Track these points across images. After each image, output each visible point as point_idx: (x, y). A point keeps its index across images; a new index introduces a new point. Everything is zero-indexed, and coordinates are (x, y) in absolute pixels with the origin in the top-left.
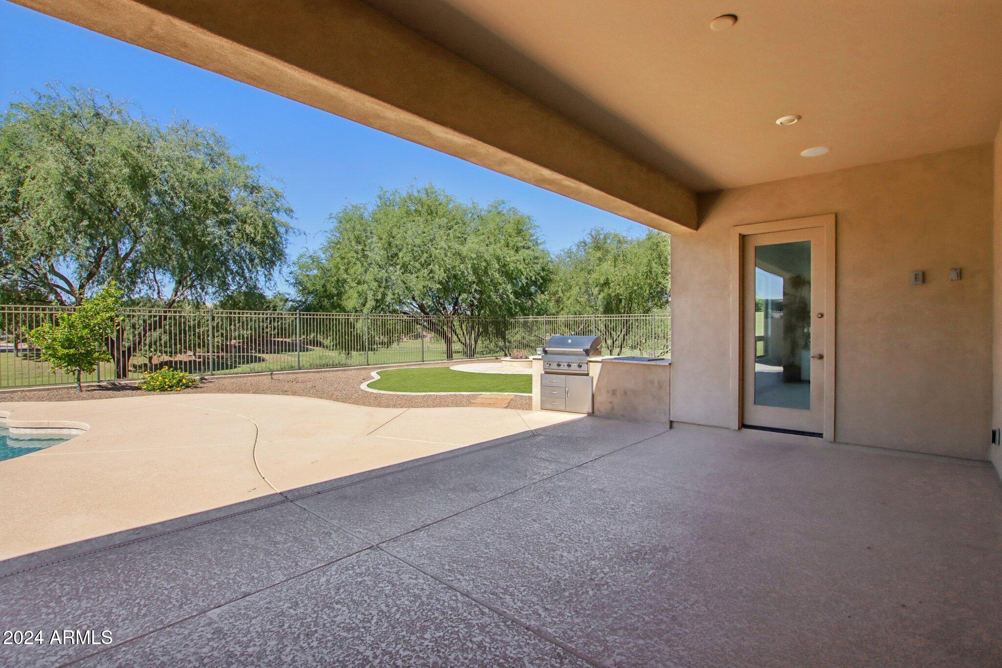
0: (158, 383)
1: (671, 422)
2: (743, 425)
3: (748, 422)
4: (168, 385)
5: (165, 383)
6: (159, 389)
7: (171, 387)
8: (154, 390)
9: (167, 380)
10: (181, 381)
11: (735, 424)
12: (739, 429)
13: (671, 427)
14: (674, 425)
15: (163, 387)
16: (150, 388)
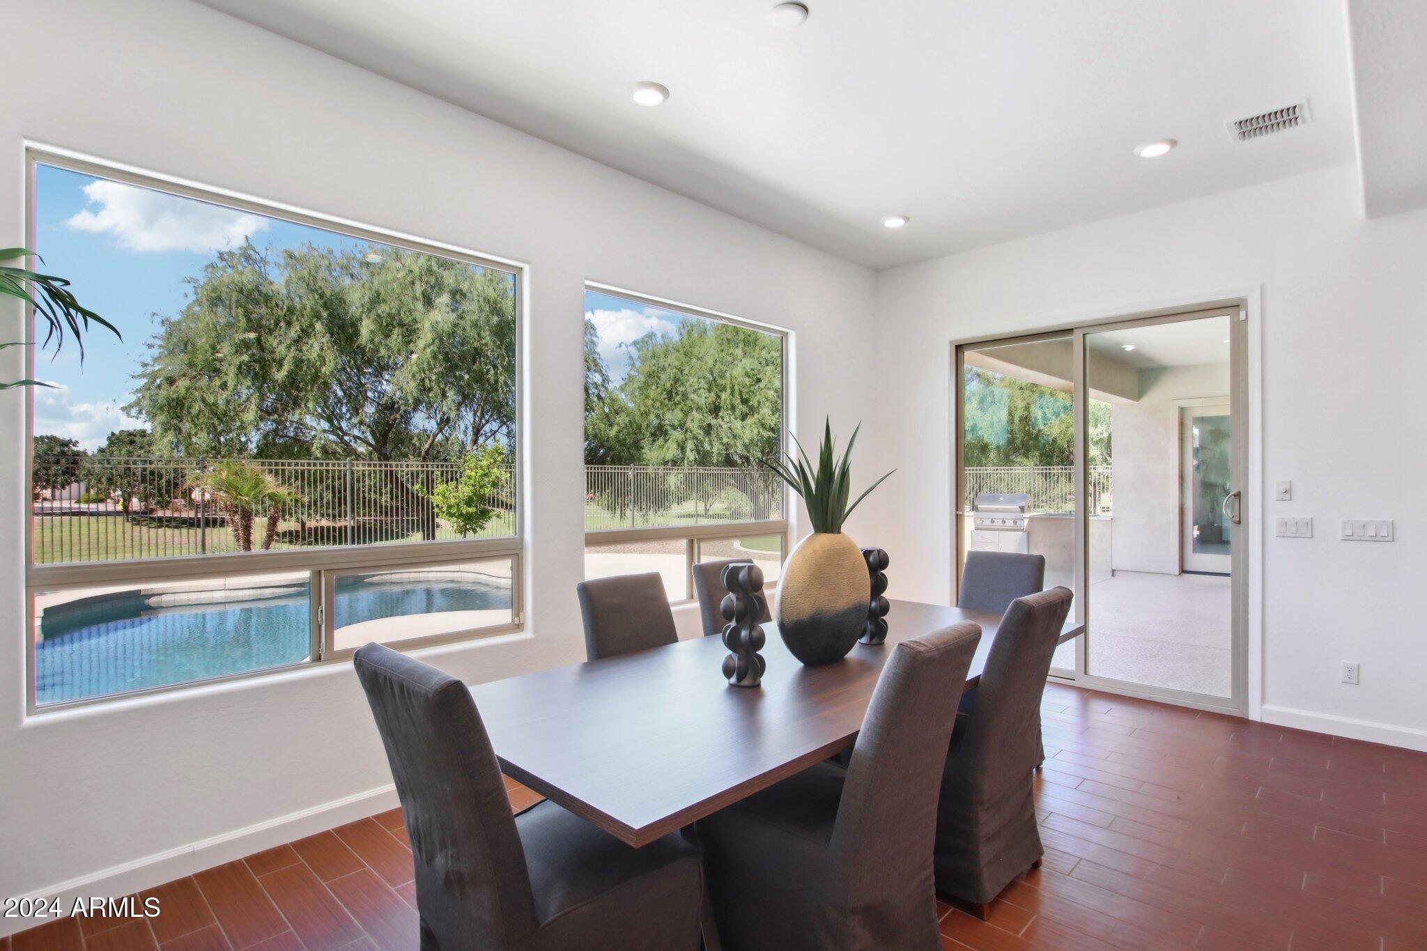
1: (1113, 571)
2: (1183, 571)
3: (1188, 568)
11: (1176, 570)
12: (1180, 574)
13: (1113, 575)
14: (1116, 573)
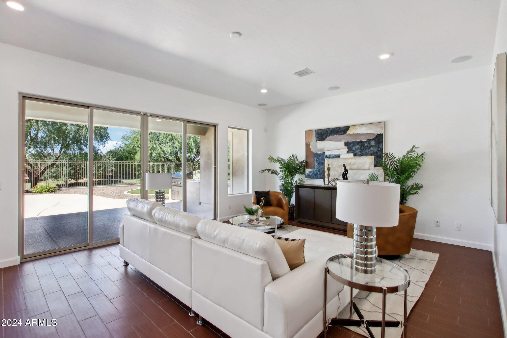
0: (40, 190)
1: (200, 203)
4: (44, 191)
5: (43, 190)
6: (40, 192)
7: (45, 192)
8: (38, 193)
9: (43, 189)
10: (50, 189)
13: (200, 205)
15: (42, 192)
16: (36, 192)
